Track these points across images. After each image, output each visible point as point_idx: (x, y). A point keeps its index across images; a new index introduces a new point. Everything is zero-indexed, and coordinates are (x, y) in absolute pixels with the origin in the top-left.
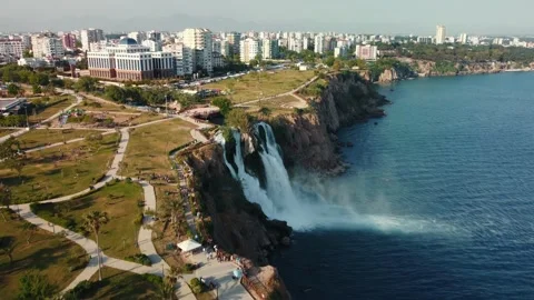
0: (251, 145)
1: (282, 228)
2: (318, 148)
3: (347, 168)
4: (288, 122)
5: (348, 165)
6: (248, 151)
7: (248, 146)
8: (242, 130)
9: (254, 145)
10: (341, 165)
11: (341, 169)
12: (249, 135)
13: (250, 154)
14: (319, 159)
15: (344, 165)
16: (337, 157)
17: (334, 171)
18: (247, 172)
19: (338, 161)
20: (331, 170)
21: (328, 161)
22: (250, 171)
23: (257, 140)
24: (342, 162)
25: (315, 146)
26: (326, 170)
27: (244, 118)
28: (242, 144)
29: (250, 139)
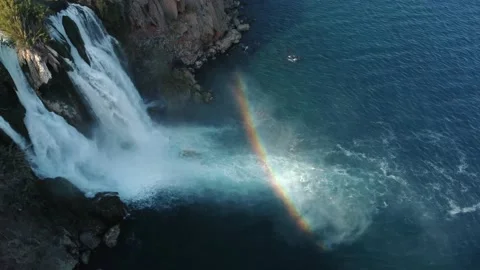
0: (42, 69)
1: (109, 207)
2: (193, 18)
3: (242, 32)
5: (246, 26)
6: (39, 80)
7: (38, 70)
8: (18, 42)
9: (50, 67)
10: (236, 28)
11: (234, 36)
12: (32, 52)
13: (44, 84)
14: (197, 35)
15: (241, 27)
16: (229, 18)
17: (223, 46)
18: (50, 110)
19: (232, 21)
20: (218, 43)
21: (212, 33)
22: (56, 106)
23: (55, 53)
24: (237, 21)
25: (188, 16)
26: (211, 44)
27: (13, 21)
28: (25, 68)
29: (37, 58)
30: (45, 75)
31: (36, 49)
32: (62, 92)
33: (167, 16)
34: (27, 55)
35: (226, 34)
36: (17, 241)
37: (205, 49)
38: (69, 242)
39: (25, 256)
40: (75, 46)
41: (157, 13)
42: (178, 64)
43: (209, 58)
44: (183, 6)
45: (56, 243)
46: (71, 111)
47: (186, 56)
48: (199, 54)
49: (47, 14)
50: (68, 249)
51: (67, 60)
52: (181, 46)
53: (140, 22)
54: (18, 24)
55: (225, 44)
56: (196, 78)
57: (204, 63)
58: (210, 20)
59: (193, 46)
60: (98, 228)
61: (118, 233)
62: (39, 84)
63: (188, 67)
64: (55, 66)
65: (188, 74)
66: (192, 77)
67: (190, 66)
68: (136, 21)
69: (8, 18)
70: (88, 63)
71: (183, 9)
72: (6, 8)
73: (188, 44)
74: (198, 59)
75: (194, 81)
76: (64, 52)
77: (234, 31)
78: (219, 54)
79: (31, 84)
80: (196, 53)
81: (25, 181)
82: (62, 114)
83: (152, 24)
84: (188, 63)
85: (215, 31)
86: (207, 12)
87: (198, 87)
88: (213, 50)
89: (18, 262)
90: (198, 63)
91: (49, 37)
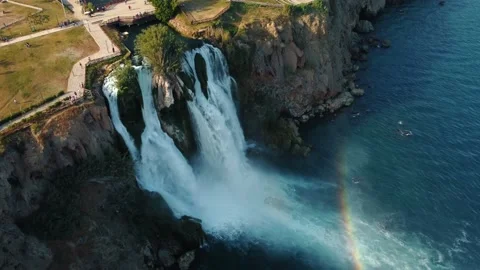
0: (168, 94)
1: (191, 229)
2: (310, 74)
3: (356, 96)
4: (264, 34)
5: (361, 91)
6: (163, 103)
7: (164, 95)
8: (155, 69)
9: (174, 94)
10: (350, 90)
11: (346, 99)
12: (165, 79)
13: (166, 108)
14: (309, 90)
15: (355, 91)
16: (345, 81)
17: (333, 105)
18: (164, 130)
19: (347, 84)
20: (329, 102)
21: (325, 92)
22: (170, 128)
23: (182, 83)
24: (353, 85)
25: (305, 72)
26: (321, 102)
27: (157, 51)
28: (155, 91)
29: (167, 85)
30: (169, 100)
31: (167, 77)
32: (178, 118)
33: (286, 68)
34: (160, 80)
35: (338, 95)
36: (107, 238)
37: (315, 105)
38: (148, 254)
39: (110, 254)
40: (200, 80)
41: (278, 65)
42: (286, 114)
43: (317, 115)
44: (303, 61)
45: (138, 251)
46: (181, 136)
47: (294, 108)
48: (309, 108)
49: (185, 50)
50: (146, 259)
51: (190, 91)
52: (292, 98)
53: (261, 70)
54: (160, 54)
55: (335, 104)
56: (299, 131)
57: (311, 118)
58: (326, 78)
59: (304, 100)
60: (176, 248)
61: (192, 258)
62: (162, 106)
63: (294, 118)
64: (179, 94)
65: (292, 125)
66: (296, 129)
67: (297, 118)
68: (257, 68)
69: (153, 47)
70: (207, 97)
71: (302, 65)
72: (154, 39)
73: (300, 98)
74: (306, 113)
75: (297, 134)
76: (189, 83)
77: (348, 94)
78: (327, 112)
79: (155, 104)
80: (305, 107)
81: (128, 187)
82: (173, 137)
83: (270, 73)
84: (296, 115)
85: (328, 90)
86: (325, 71)
87: (300, 140)
88: (322, 108)
89: (104, 258)
90: (304, 117)
91: (180, 69)
